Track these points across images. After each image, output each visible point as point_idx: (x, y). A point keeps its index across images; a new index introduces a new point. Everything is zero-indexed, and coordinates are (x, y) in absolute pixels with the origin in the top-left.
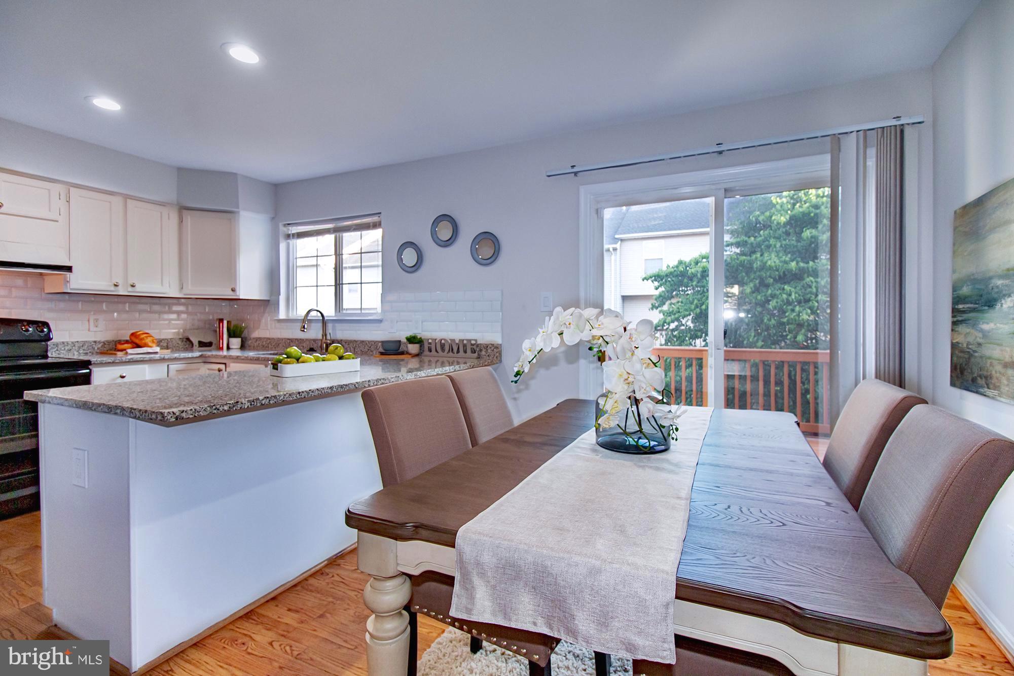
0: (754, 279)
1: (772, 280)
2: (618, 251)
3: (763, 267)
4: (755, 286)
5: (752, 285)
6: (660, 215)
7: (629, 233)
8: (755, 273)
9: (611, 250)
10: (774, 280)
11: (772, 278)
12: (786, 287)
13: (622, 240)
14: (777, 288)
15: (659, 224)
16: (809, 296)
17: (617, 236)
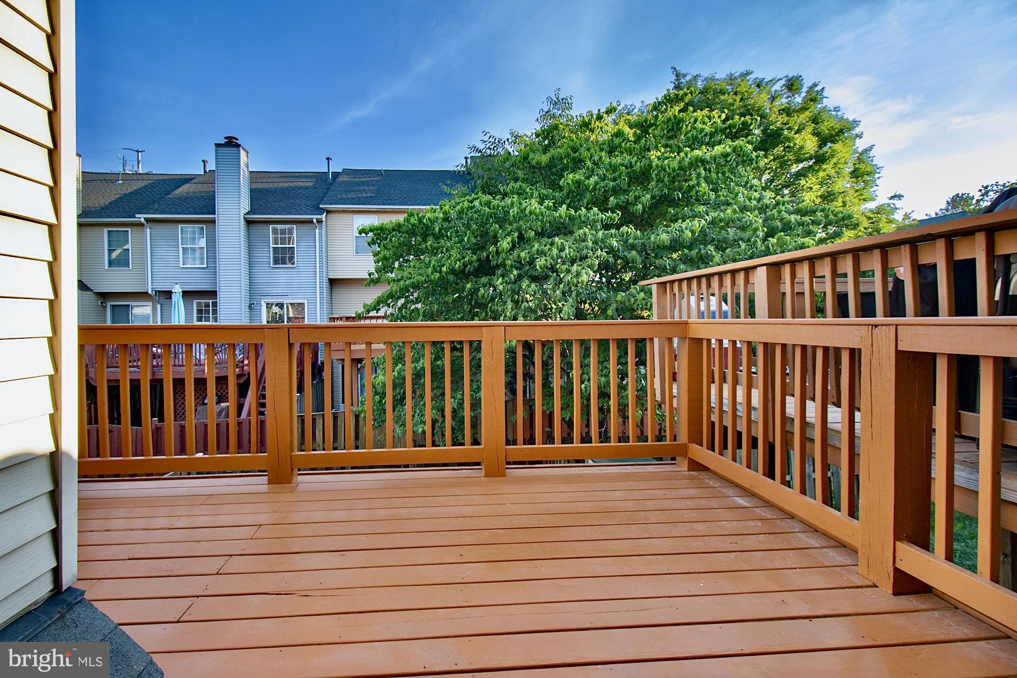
0: (511, 231)
1: (533, 233)
2: (324, 223)
3: (522, 215)
4: (513, 241)
5: (509, 239)
6: (372, 188)
7: (336, 204)
8: (511, 224)
9: (315, 221)
10: (536, 234)
11: (533, 230)
12: (557, 239)
13: (328, 212)
14: (544, 243)
15: (371, 197)
16: (585, 252)
17: (321, 206)
